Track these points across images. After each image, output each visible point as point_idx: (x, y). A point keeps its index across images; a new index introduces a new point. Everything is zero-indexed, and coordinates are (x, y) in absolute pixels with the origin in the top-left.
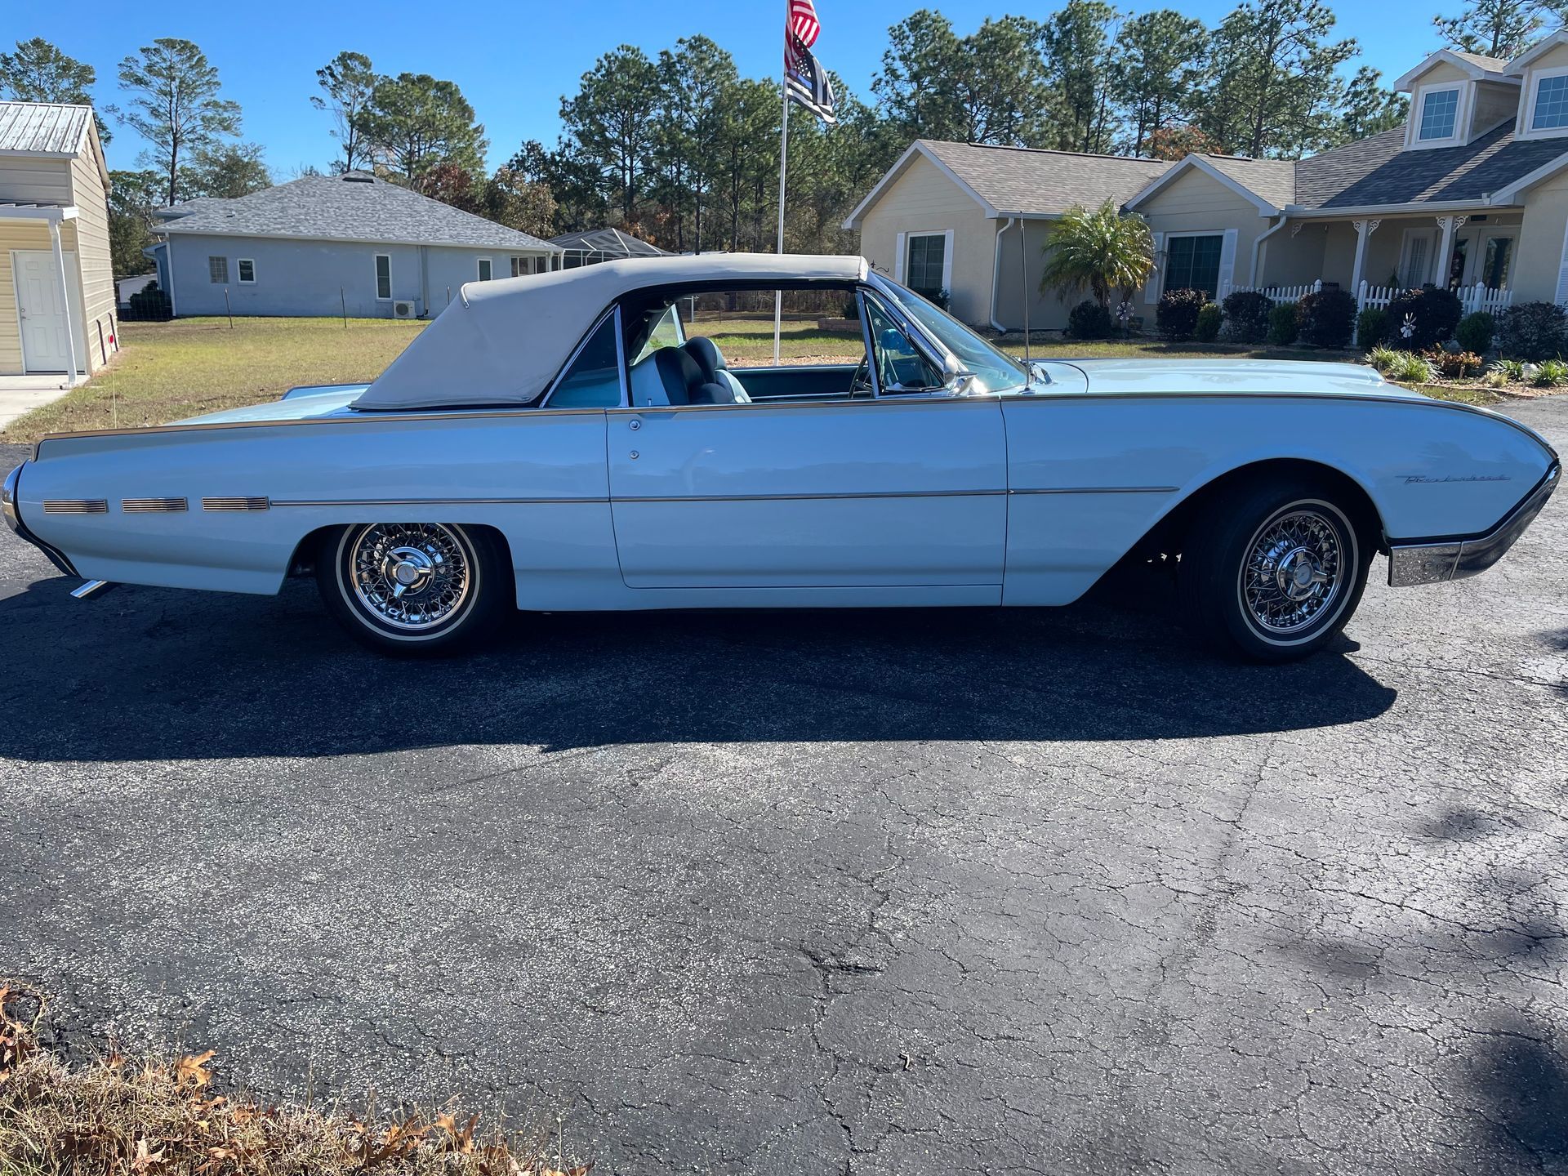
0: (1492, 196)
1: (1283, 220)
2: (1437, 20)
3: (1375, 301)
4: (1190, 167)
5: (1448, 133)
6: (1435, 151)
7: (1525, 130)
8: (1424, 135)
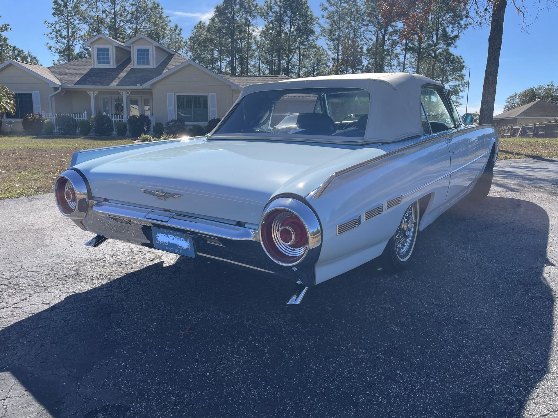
0: (143, 85)
1: (60, 89)
2: (46, 22)
3: (118, 119)
4: (10, 65)
5: (108, 63)
6: (105, 68)
7: (135, 65)
8: (99, 63)
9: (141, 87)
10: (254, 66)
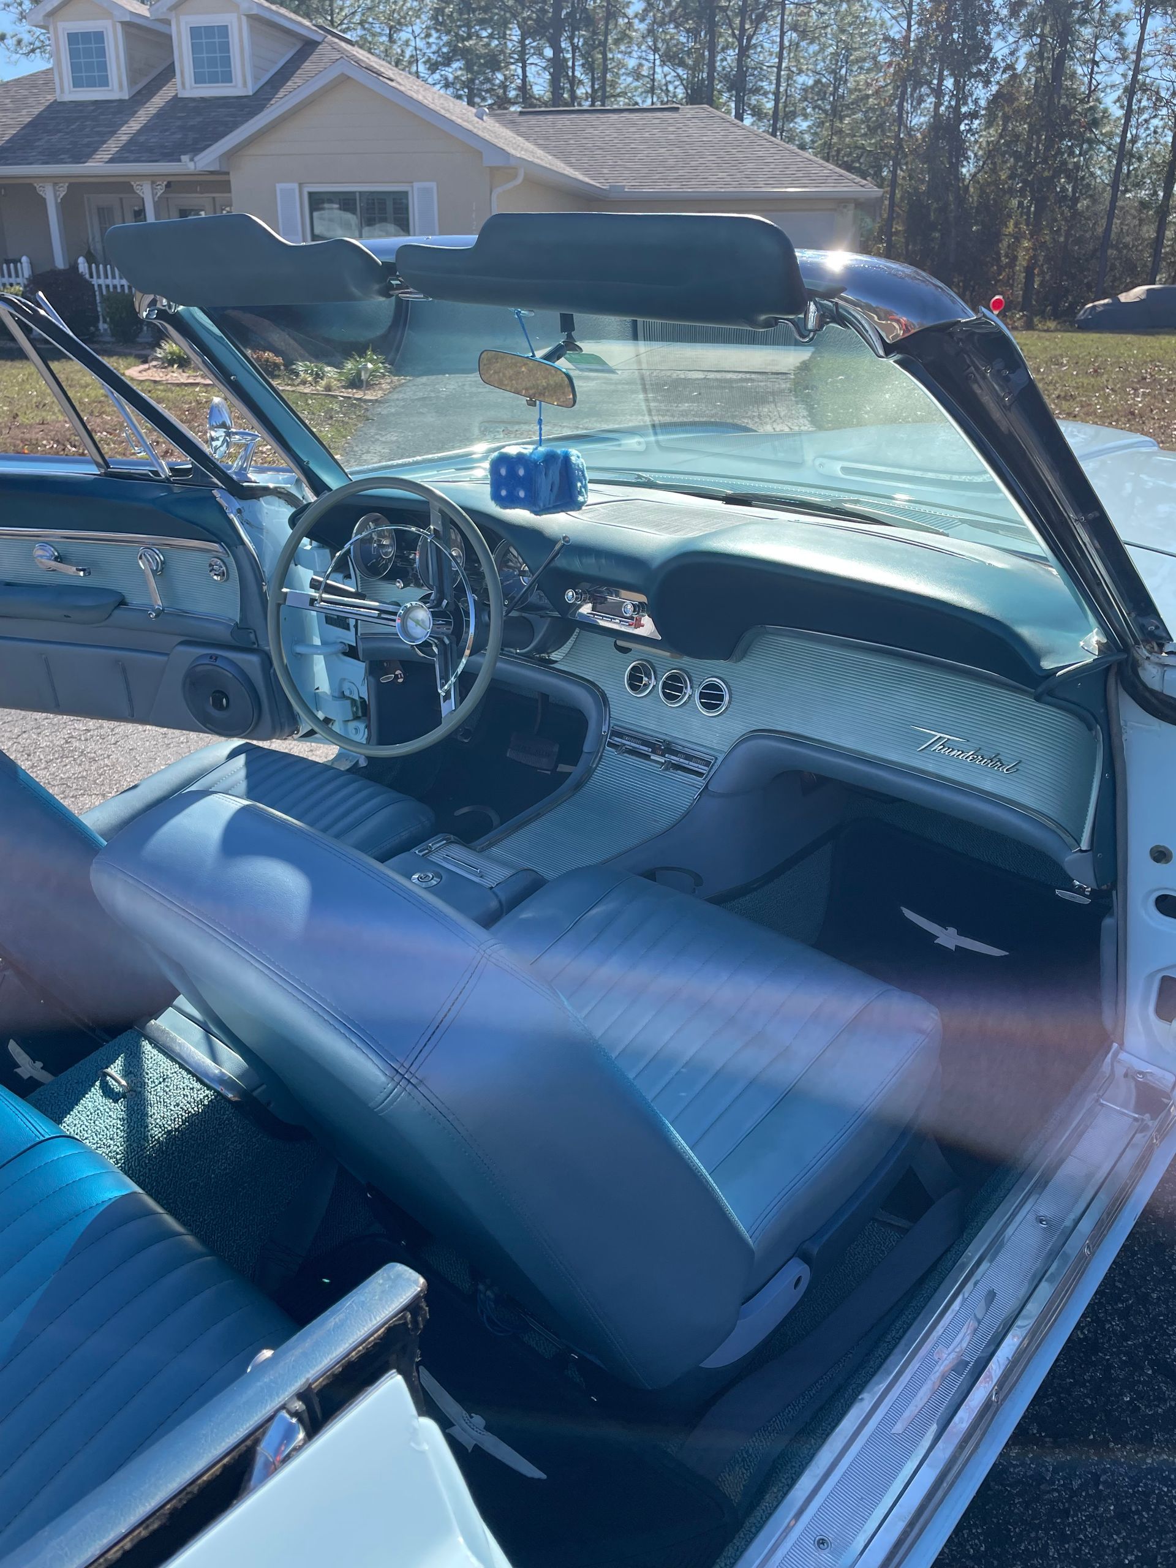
0: (196, 159)
3: (110, 282)
5: (104, 82)
6: (96, 102)
7: (187, 85)
8: (77, 83)
9: (191, 165)
10: (636, 74)
